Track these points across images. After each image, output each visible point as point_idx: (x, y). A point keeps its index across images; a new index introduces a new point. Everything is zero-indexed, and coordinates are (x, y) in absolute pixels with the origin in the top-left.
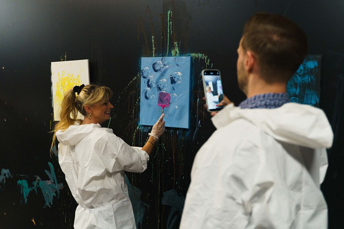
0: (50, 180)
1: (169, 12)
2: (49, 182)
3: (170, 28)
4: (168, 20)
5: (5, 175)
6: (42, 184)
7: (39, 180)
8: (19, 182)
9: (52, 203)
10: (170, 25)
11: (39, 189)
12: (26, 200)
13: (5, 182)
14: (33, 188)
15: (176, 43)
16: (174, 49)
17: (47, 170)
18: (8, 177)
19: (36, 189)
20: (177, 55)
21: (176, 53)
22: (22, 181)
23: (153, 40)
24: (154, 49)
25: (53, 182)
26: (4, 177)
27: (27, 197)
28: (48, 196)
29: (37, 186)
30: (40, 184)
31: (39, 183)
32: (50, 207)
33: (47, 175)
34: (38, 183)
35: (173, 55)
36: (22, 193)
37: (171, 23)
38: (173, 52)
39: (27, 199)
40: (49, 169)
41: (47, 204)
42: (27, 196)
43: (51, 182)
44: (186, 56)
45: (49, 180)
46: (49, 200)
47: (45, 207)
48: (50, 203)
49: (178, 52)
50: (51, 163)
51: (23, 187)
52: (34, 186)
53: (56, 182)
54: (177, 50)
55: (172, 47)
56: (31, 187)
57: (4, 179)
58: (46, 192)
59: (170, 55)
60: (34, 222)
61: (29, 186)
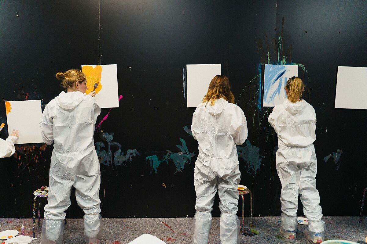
1: (279, 38)
2: (181, 154)
3: (280, 47)
4: (279, 42)
5: (131, 154)
6: (173, 156)
7: (170, 153)
8: (148, 158)
9: (183, 168)
10: (280, 46)
11: (171, 161)
12: (156, 171)
13: (131, 160)
14: (164, 160)
15: (284, 57)
16: (283, 60)
17: (179, 145)
18: (135, 155)
19: (167, 161)
20: (285, 64)
21: (284, 63)
22: (151, 157)
23: (268, 54)
24: (269, 59)
25: (185, 152)
26: (131, 156)
27: (157, 168)
28: (180, 164)
29: (168, 158)
30: (171, 156)
32: (181, 171)
33: (179, 148)
34: (169, 156)
35: (282, 64)
36: (151, 166)
37: (281, 44)
38: (282, 62)
40: (181, 144)
41: (179, 170)
42: (157, 167)
43: (183, 153)
44: (290, 65)
45: (180, 151)
46: (181, 167)
47: (176, 172)
48: (181, 169)
49: (285, 62)
50: (183, 139)
51: (153, 161)
52: (165, 158)
53: (188, 152)
54: (285, 61)
55: (281, 59)
56: (161, 160)
57: (130, 158)
58: (178, 161)
59: (280, 63)
60: (165, 186)
61: (159, 160)
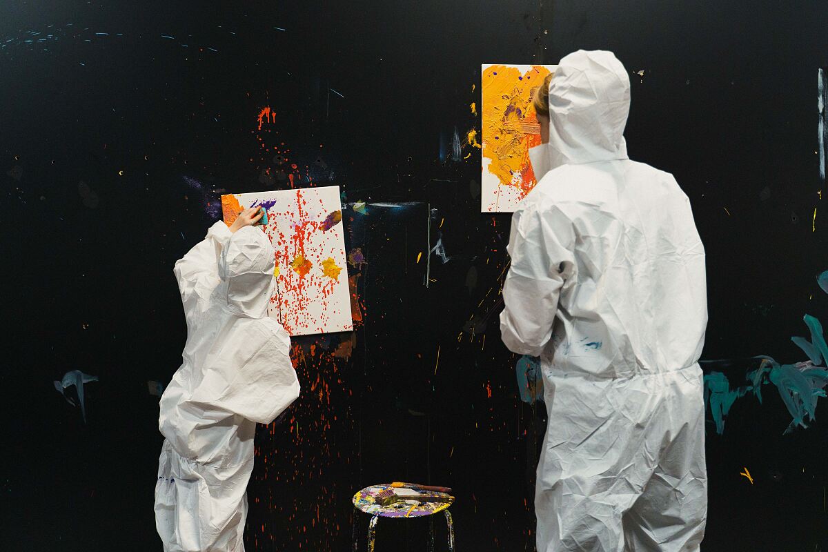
0: (810, 359)
2: (806, 366)
6: (779, 374)
7: (770, 366)
9: (812, 417)
11: (771, 390)
12: (721, 424)
14: (749, 388)
17: (800, 336)
19: (758, 391)
25: (818, 362)
27: (724, 417)
28: (801, 401)
29: (763, 381)
30: (774, 374)
31: (770, 372)
32: (805, 427)
33: (800, 349)
34: (767, 375)
39: (724, 422)
40: (807, 336)
41: (798, 421)
42: (725, 411)
43: (813, 364)
45: (804, 358)
46: (804, 411)
47: (788, 430)
48: (806, 419)
50: (813, 316)
51: (710, 393)
52: (750, 383)
56: (738, 389)
58: (795, 393)
60: (749, 477)
61: (733, 387)
